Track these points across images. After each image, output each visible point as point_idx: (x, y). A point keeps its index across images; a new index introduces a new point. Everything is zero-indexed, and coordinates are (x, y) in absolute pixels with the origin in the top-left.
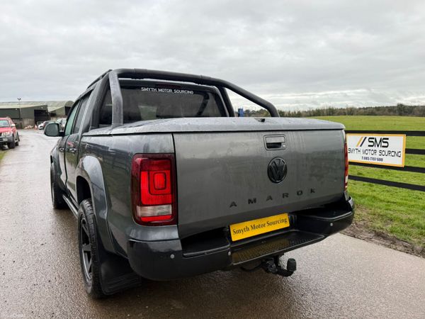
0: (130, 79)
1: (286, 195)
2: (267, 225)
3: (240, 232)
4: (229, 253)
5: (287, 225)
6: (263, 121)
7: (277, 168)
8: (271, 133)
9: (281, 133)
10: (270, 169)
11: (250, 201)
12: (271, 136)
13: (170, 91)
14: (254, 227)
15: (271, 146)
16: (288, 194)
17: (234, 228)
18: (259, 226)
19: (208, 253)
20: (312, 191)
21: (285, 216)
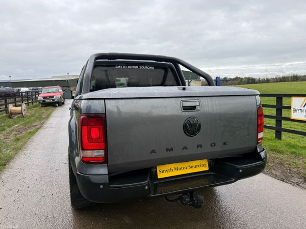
0: (107, 60)
1: (199, 146)
2: (188, 168)
3: (165, 172)
4: (147, 187)
5: (207, 169)
6: (184, 89)
7: (191, 125)
8: (187, 99)
9: (196, 98)
10: (185, 127)
11: (167, 150)
12: (187, 101)
13: (137, 67)
14: (177, 169)
15: (185, 108)
16: (201, 145)
17: (159, 168)
18: (181, 169)
19: (128, 186)
20: (225, 144)
21: (205, 162)
